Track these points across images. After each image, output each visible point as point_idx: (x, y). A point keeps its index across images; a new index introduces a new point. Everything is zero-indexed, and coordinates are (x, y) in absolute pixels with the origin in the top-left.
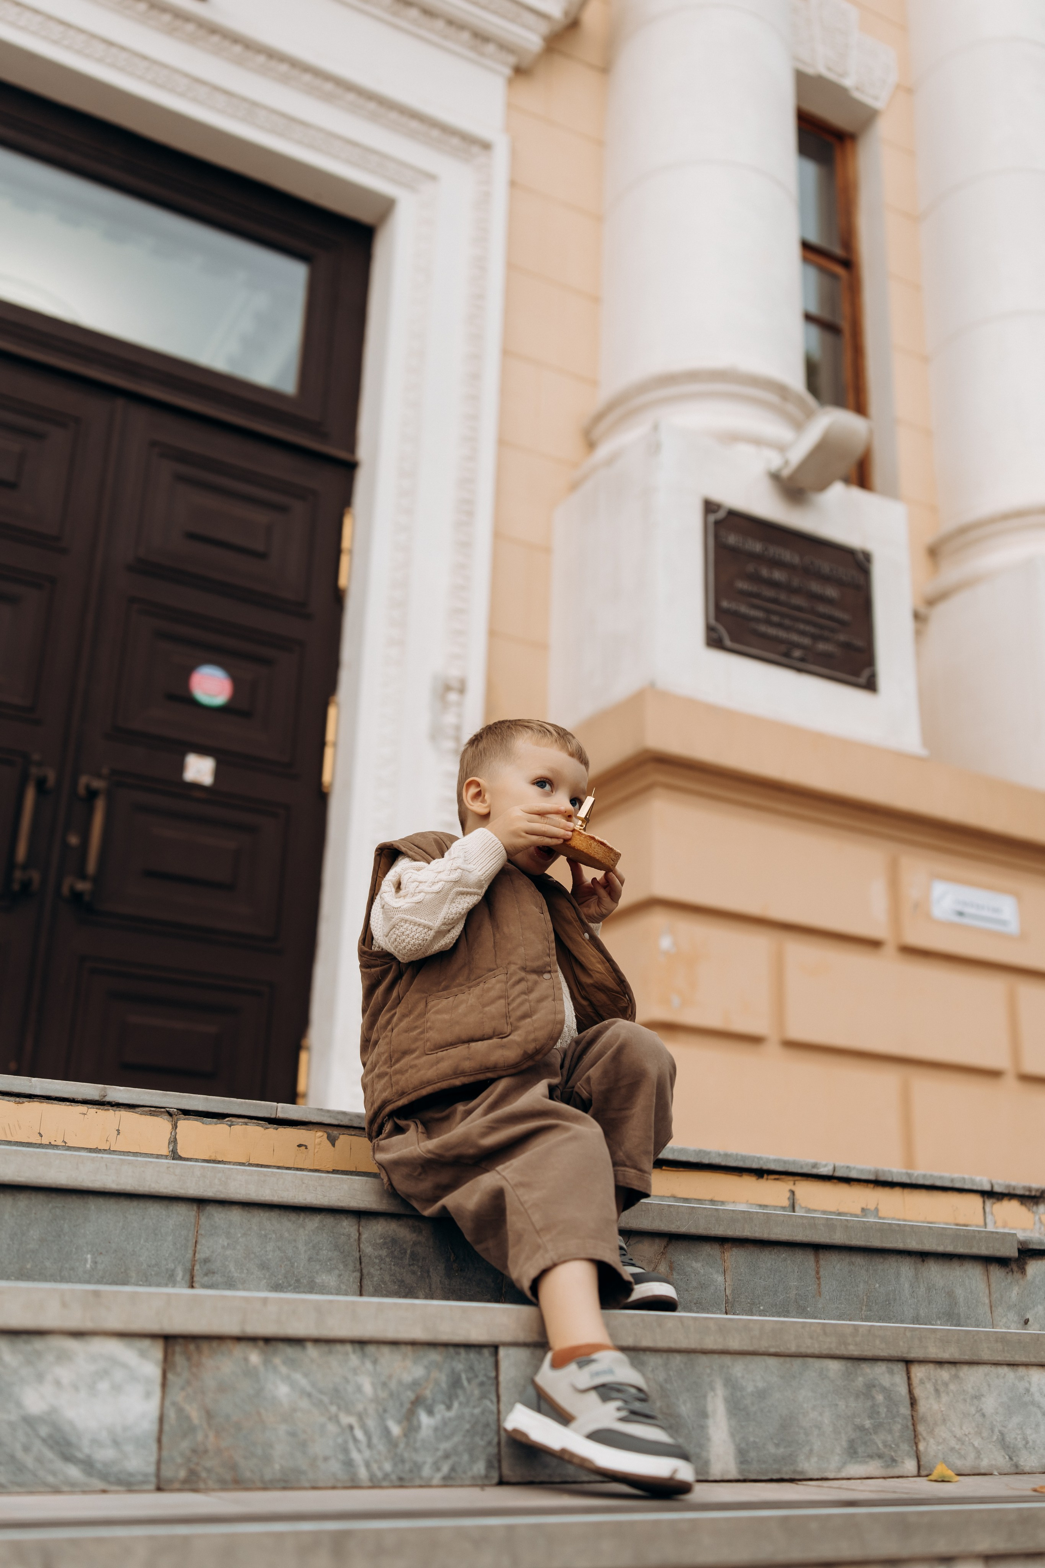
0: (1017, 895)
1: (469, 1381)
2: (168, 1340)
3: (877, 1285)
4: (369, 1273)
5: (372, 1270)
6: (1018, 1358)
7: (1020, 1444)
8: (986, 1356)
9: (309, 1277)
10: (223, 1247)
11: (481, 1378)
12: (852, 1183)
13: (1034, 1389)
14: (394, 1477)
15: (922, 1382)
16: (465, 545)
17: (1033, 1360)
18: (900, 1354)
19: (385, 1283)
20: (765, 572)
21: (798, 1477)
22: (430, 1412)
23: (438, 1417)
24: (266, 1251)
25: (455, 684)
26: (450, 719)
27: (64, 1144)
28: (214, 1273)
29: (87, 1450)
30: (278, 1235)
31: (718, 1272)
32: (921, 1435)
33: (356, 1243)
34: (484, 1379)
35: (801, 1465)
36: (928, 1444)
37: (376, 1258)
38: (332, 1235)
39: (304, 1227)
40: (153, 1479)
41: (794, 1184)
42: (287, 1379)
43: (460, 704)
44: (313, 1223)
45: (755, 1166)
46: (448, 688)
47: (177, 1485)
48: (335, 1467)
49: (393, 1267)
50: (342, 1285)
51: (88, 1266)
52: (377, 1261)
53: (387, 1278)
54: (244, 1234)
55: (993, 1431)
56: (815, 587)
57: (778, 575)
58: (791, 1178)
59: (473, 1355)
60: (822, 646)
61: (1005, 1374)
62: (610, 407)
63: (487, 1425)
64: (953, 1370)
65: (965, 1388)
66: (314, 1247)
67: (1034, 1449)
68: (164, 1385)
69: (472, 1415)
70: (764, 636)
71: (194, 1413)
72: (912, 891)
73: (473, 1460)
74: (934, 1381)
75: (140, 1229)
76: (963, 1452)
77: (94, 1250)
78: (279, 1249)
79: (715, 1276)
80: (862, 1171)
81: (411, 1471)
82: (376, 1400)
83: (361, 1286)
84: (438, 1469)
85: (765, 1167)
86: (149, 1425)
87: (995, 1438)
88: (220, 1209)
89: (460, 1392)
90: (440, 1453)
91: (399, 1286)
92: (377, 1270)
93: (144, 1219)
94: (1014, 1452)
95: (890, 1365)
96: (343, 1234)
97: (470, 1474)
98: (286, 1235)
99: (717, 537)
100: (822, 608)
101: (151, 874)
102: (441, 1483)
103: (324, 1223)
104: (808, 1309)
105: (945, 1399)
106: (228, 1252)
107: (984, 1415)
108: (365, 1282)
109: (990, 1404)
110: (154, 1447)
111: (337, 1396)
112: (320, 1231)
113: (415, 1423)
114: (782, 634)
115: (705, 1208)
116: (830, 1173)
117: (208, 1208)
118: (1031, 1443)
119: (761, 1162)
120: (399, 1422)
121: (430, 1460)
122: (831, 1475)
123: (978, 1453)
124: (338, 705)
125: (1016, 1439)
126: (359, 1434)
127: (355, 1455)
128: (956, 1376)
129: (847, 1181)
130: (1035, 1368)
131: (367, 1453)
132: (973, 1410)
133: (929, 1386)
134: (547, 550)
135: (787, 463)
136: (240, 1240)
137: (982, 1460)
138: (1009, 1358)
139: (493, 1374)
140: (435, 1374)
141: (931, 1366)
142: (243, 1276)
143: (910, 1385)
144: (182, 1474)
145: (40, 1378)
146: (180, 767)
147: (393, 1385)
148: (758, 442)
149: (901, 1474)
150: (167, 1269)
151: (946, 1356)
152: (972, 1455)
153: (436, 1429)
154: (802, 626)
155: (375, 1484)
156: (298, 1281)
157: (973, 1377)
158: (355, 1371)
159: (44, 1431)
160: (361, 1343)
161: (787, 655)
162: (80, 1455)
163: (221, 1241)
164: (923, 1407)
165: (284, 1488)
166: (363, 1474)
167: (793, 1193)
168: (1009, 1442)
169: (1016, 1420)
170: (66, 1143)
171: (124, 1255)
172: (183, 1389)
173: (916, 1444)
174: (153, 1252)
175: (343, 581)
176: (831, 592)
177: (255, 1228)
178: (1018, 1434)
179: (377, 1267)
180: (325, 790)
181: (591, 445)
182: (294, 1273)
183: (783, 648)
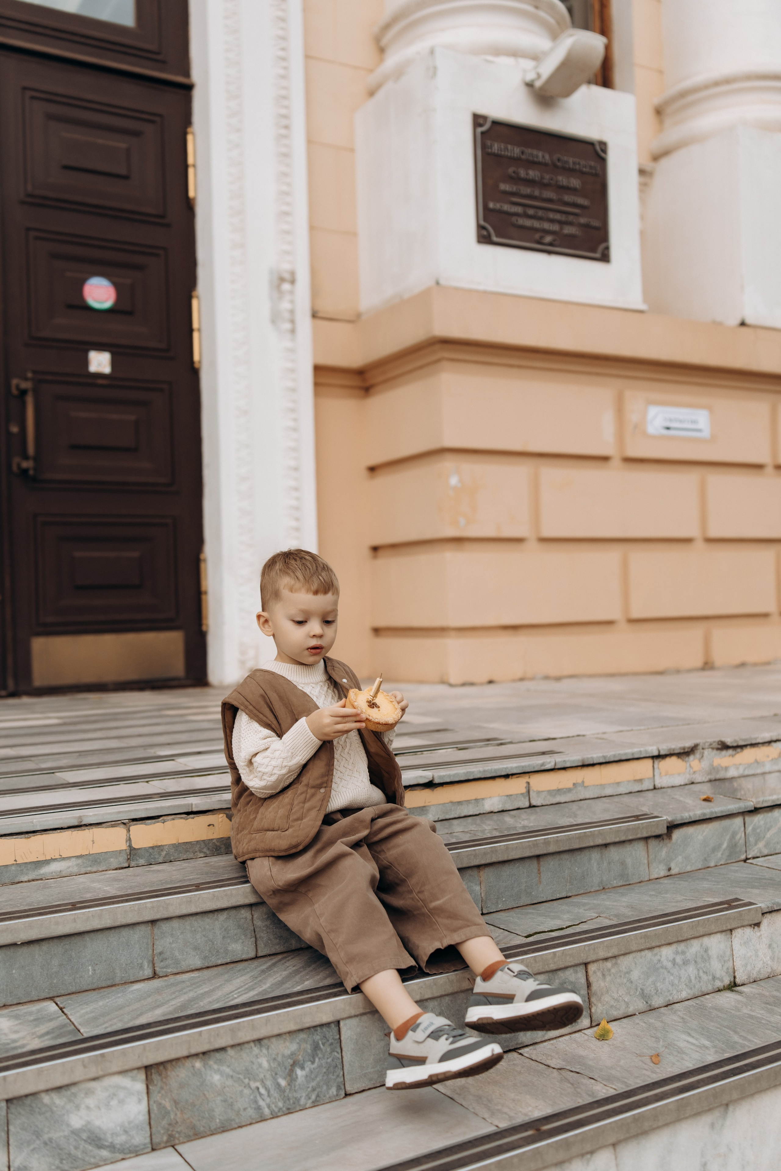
0: (710, 409)
1: (324, 1044)
2: (147, 1068)
3: (577, 869)
4: (260, 937)
5: (262, 934)
6: (654, 944)
7: (653, 992)
8: (634, 949)
9: (224, 948)
10: (170, 943)
11: (330, 1041)
12: (567, 769)
13: (663, 959)
14: (284, 1109)
15: (595, 972)
16: (285, 156)
17: (663, 943)
18: (581, 961)
19: (271, 940)
20: (522, 173)
21: (518, 1047)
22: (302, 1068)
23: (307, 1069)
24: (197, 939)
25: (287, 276)
26: (285, 305)
27: (60, 857)
28: (166, 959)
29: (110, 1140)
30: (202, 928)
31: (476, 884)
32: (593, 1003)
33: (251, 922)
34: (333, 1041)
35: (521, 1039)
36: (597, 1008)
37: (264, 927)
38: (235, 920)
39: (218, 920)
40: (150, 1146)
41: (529, 778)
42: (218, 1071)
43: (292, 292)
44: (223, 917)
45: (503, 773)
46: (282, 280)
47: (163, 1145)
48: (251, 1112)
49: (275, 930)
50: (244, 948)
51: (90, 973)
52: (265, 928)
53: (272, 937)
54: (182, 933)
55: (637, 990)
56: (562, 180)
57: (533, 174)
58: (527, 775)
59: (325, 1029)
60: (568, 230)
61: (646, 955)
62: (395, 19)
63: (336, 1066)
64: (614, 961)
65: (621, 969)
66: (225, 930)
67: (661, 993)
68: (148, 1093)
69: (327, 1063)
70: (522, 227)
71: (167, 1104)
72: (633, 417)
73: (329, 1088)
74: (602, 970)
75: (118, 945)
76: (618, 1007)
77: (93, 963)
78: (204, 936)
79: (474, 887)
80: (573, 761)
81: (294, 1103)
82: (271, 1069)
83: (256, 945)
84: (310, 1098)
85: (510, 773)
86: (143, 1117)
87: (638, 993)
88: (165, 922)
89: (318, 1052)
90: (309, 1090)
91: (280, 940)
92: (265, 934)
93: (120, 938)
94: (649, 998)
95: (575, 968)
96: (243, 918)
97: (328, 1096)
98: (207, 927)
99: (484, 147)
100: (567, 198)
101: (75, 447)
102: (312, 1105)
103: (230, 914)
104: (533, 893)
105: (608, 978)
106: (173, 945)
107: (632, 982)
108: (258, 942)
109: (635, 975)
110: (147, 1128)
111: (249, 1074)
112: (228, 920)
113: (294, 1076)
114: (536, 224)
115: (467, 851)
116: (553, 767)
117: (158, 923)
118: (659, 991)
119: (508, 770)
120: (285, 1078)
121: (304, 1095)
122: (538, 1040)
123: (627, 1004)
124: (197, 297)
125: (651, 990)
126: (262, 1091)
127: (261, 1103)
128: (616, 964)
129: (564, 769)
130: (664, 946)
131: (268, 1100)
132: (625, 981)
133: (599, 974)
134: (352, 150)
135: (539, 76)
136: (180, 936)
137: (629, 1008)
138: (648, 946)
139: (338, 1036)
140: (304, 1046)
141: (601, 962)
142: (184, 956)
143: (587, 976)
144: (165, 1138)
145: (78, 1107)
146: (86, 362)
147: (280, 1059)
148: (515, 53)
149: (580, 1029)
150: (138, 964)
151: (610, 955)
152: (624, 1007)
153: (307, 1076)
154: (551, 215)
155: (274, 1116)
156: (218, 952)
157: (625, 962)
158: (257, 1056)
159: (84, 1136)
160: (259, 1041)
161: (539, 242)
162: (106, 1144)
163: (168, 940)
164: (594, 987)
165: (223, 1131)
166: (267, 1111)
167: (528, 783)
168: (647, 994)
169: (651, 980)
170: (61, 856)
171: (111, 962)
172: (159, 1092)
173: (590, 1009)
174: (128, 956)
175: (191, 194)
176: (575, 182)
177: (188, 928)
178: (652, 988)
179: (265, 932)
180: (196, 365)
181: (382, 50)
182: (215, 947)
183: (537, 236)
